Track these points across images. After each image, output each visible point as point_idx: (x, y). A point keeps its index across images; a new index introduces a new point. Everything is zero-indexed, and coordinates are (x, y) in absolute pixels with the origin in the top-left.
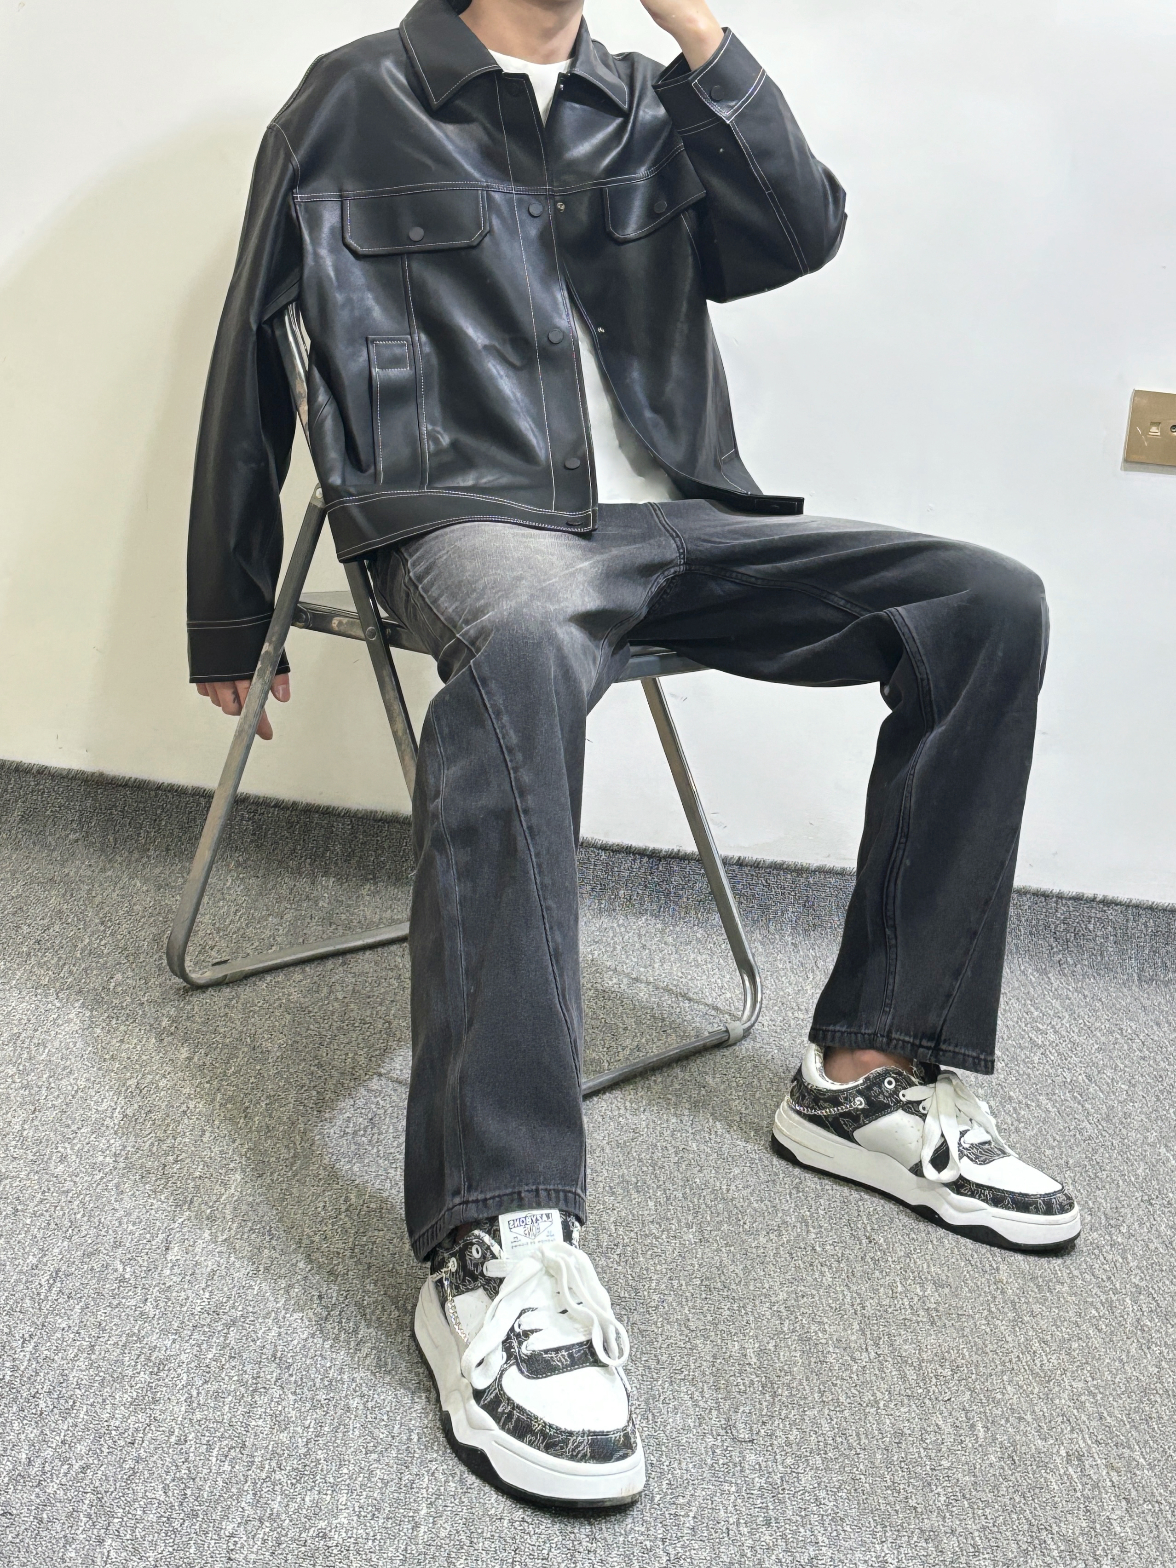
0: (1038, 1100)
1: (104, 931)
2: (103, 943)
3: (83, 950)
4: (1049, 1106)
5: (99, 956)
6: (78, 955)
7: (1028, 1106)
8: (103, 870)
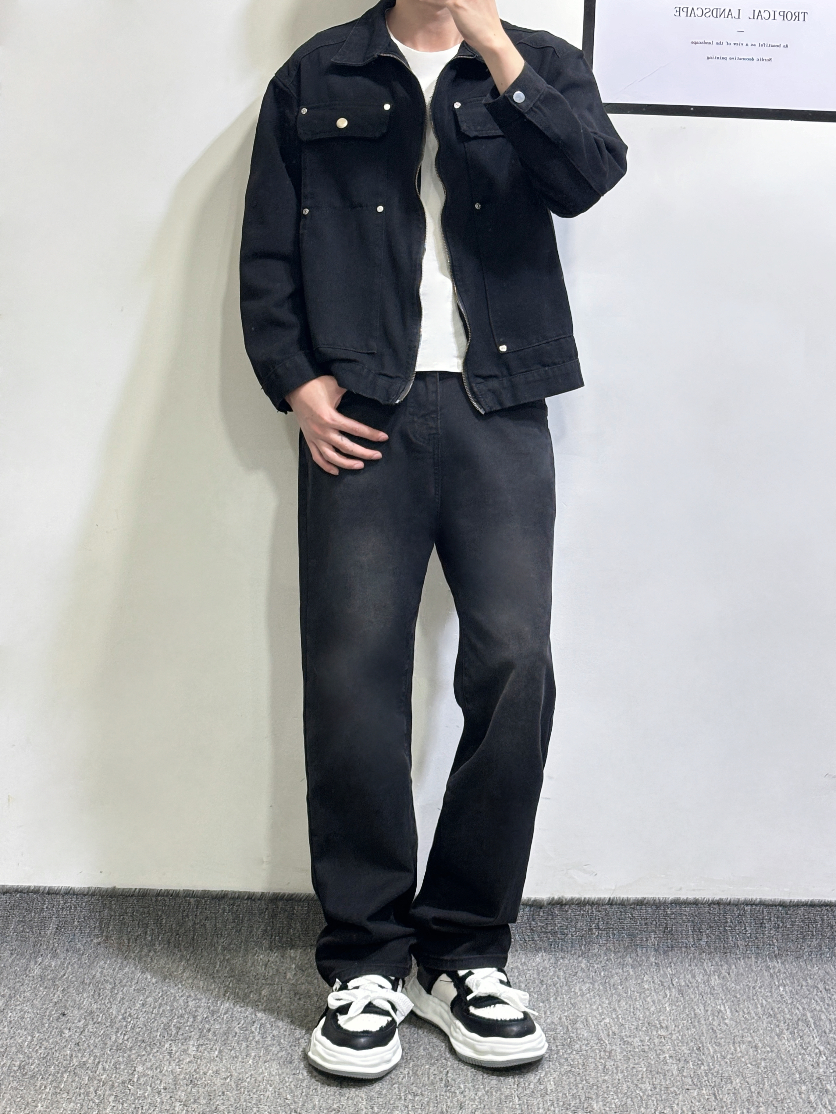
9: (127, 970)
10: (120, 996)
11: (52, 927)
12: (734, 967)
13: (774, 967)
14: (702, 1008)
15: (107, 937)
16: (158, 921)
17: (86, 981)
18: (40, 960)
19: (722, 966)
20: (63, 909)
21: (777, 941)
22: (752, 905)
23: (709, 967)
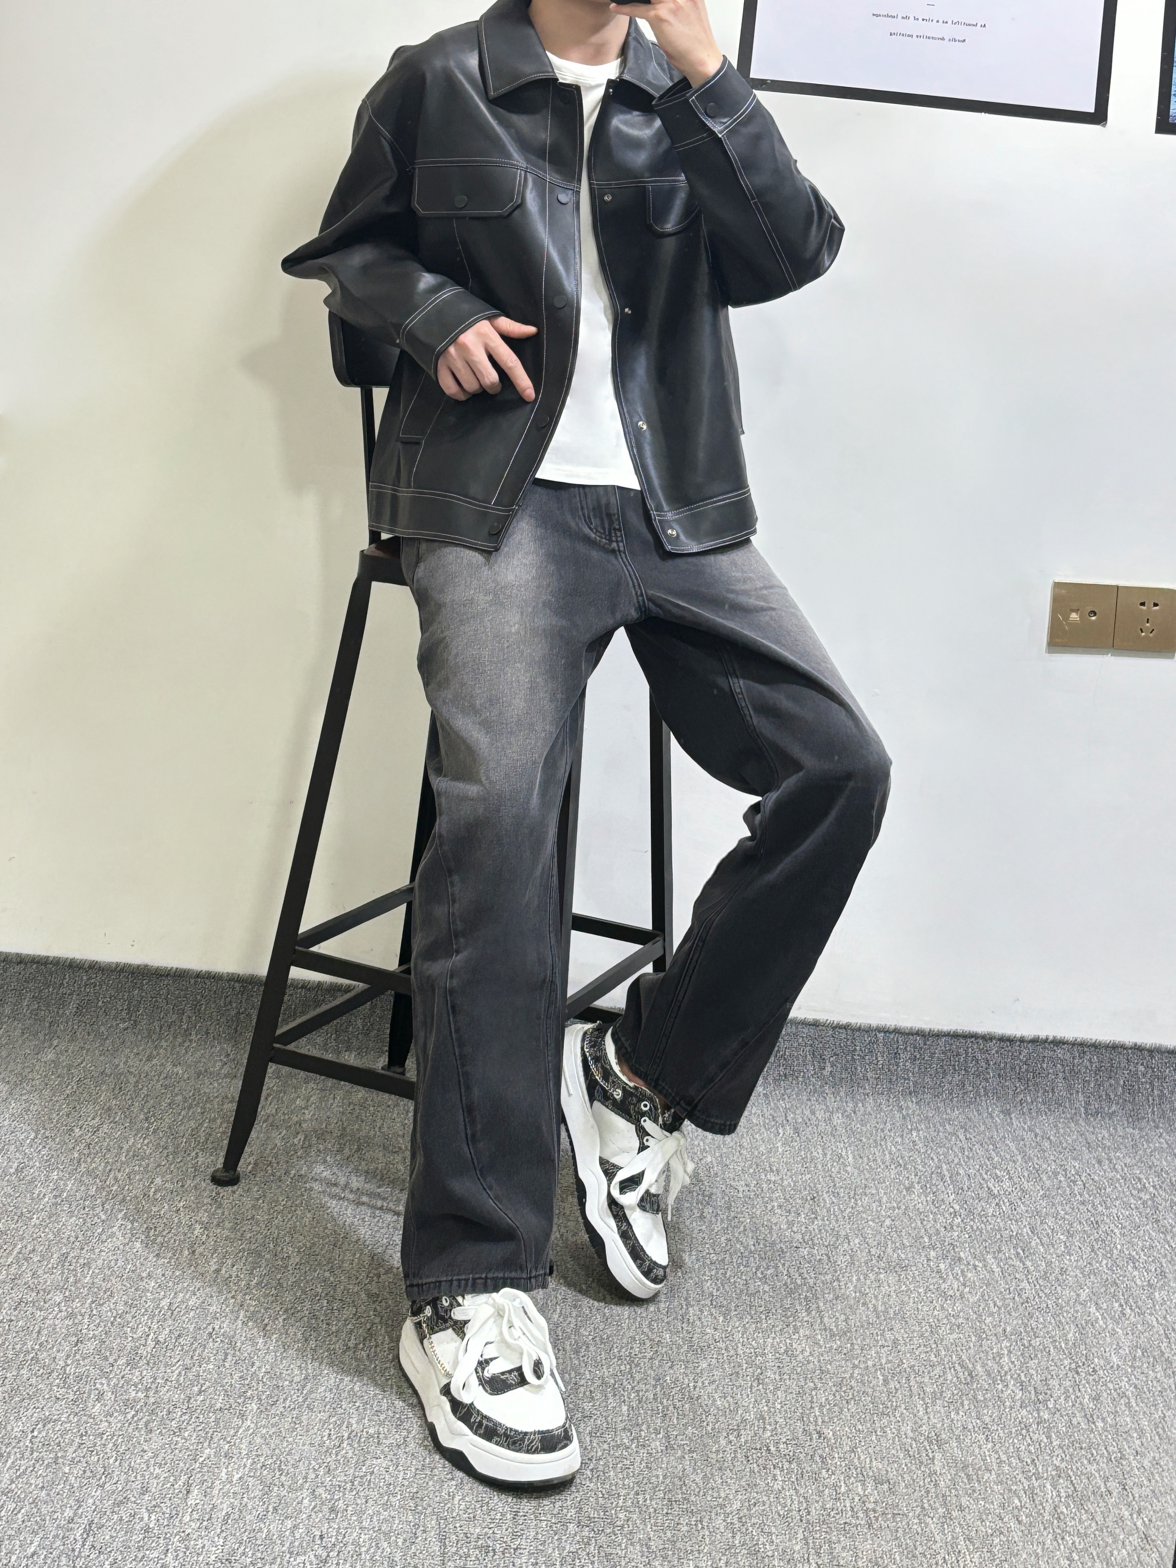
0: (984, 1260)
1: (148, 1128)
2: (146, 1142)
3: (128, 1151)
4: (994, 1266)
5: (143, 1159)
6: (123, 1159)
7: (975, 1267)
8: (150, 1058)
9: (155, 1061)
10: (145, 1091)
11: (72, 1007)
12: (860, 1105)
13: (908, 1108)
14: (820, 1151)
15: (135, 1021)
16: (196, 1007)
17: (106, 1071)
18: (55, 1043)
19: (847, 1102)
20: (86, 985)
21: (913, 1074)
22: (885, 1032)
23: (832, 1102)
